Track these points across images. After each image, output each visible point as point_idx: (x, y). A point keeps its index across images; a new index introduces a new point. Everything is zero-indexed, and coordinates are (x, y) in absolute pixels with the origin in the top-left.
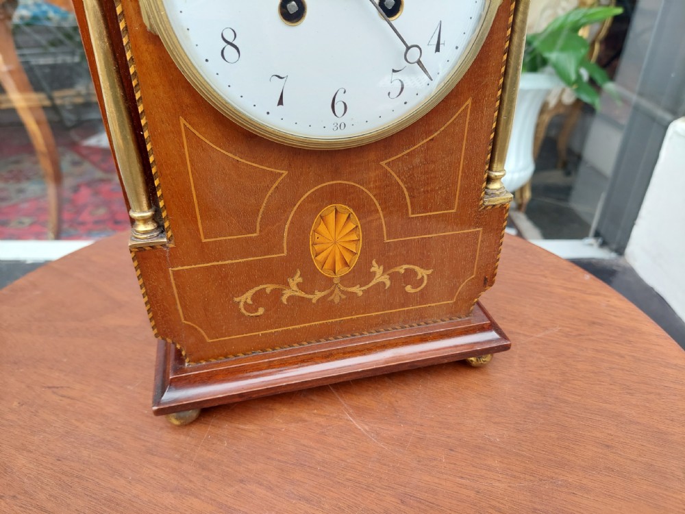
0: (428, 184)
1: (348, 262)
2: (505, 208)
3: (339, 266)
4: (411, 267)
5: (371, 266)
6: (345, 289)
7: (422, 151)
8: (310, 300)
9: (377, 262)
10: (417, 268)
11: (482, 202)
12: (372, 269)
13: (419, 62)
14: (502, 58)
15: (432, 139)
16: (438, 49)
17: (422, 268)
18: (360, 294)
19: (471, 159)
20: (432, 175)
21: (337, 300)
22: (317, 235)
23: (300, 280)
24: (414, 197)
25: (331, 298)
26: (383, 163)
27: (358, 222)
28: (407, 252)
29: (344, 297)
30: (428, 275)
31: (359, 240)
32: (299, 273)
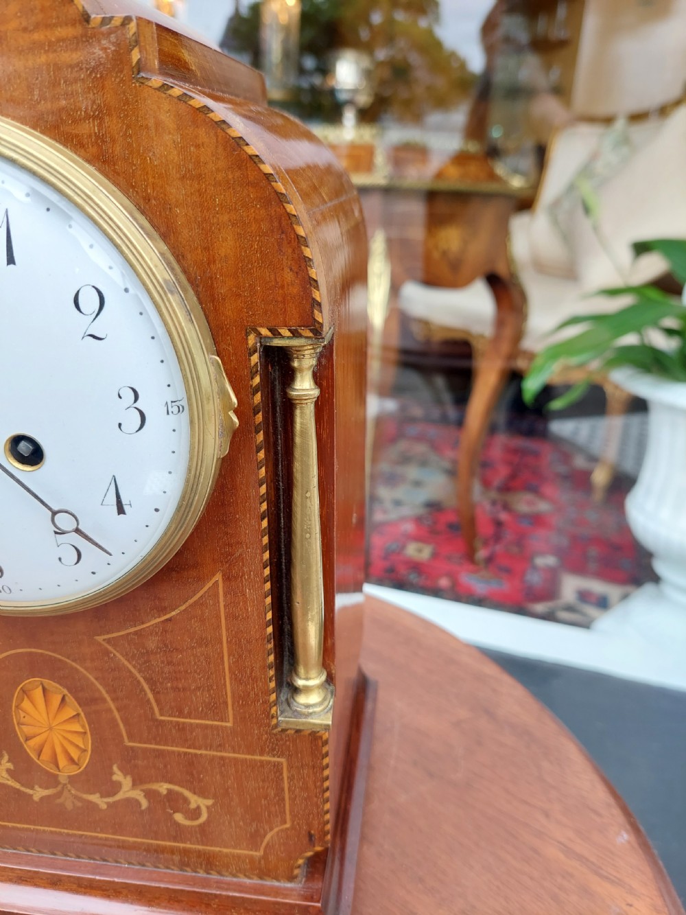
0: (177, 680)
1: (76, 758)
2: (321, 737)
3: (62, 762)
4: (176, 788)
5: (112, 773)
6: (79, 794)
7: (157, 633)
8: (31, 796)
9: (121, 769)
10: (187, 793)
11: (274, 721)
12: (115, 778)
13: (77, 531)
14: (260, 525)
15: (170, 620)
16: (121, 510)
17: (195, 793)
18: (104, 806)
19: (240, 656)
20: (182, 668)
21: (69, 806)
22: (22, 714)
23: (10, 766)
24: (158, 693)
25: (59, 801)
26: (100, 639)
27: (80, 709)
28: (165, 766)
29: (79, 804)
30: (208, 807)
31: (85, 733)
32: (6, 757)
